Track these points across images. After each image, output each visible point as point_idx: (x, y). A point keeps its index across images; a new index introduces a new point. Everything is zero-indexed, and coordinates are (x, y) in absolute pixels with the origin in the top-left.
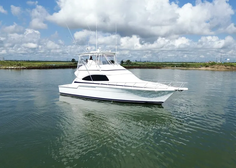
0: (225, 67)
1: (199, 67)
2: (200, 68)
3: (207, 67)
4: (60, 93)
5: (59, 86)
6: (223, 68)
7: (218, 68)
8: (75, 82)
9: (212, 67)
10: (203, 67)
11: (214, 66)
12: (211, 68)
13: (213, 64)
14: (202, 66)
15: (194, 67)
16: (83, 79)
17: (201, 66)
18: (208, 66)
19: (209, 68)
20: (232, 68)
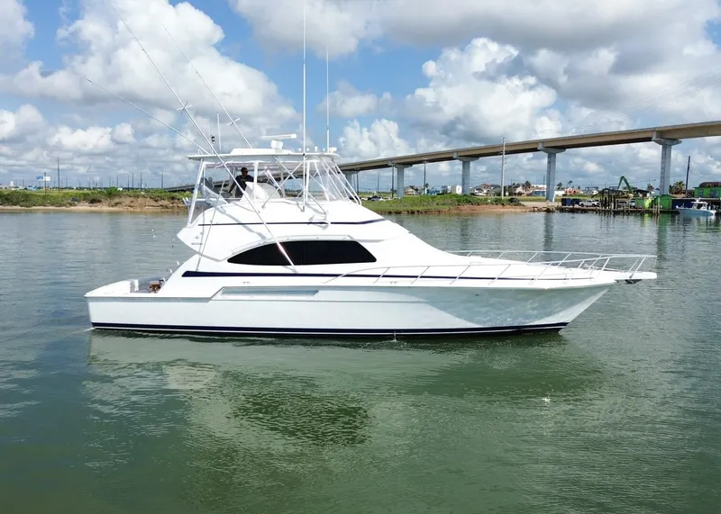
0: (154, 204)
1: (71, 205)
2: (73, 208)
3: (93, 201)
4: (95, 324)
5: (88, 295)
6: (150, 206)
7: (132, 204)
8: (187, 274)
9: (113, 202)
10: (81, 204)
11: (117, 200)
12: (109, 206)
13: (111, 194)
14: (79, 201)
15: (52, 205)
16: (233, 260)
17: (74, 200)
18: (100, 201)
19: (103, 207)
20: (175, 205)
